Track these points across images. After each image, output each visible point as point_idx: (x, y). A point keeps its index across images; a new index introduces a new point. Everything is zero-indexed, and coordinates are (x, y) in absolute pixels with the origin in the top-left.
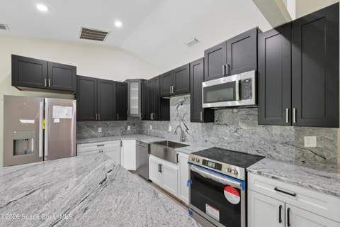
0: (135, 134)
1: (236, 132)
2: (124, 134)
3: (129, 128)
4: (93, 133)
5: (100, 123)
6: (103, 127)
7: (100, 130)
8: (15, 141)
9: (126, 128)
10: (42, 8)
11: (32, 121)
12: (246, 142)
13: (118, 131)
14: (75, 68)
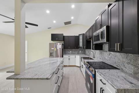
0: (83, 54)
1: (109, 55)
2: (78, 54)
3: (80, 52)
4: (69, 53)
5: (71, 49)
6: (72, 51)
7: (71, 52)
8: (51, 53)
9: (79, 52)
10: (55, 22)
11: (53, 49)
12: (113, 61)
13: (76, 52)
14: (63, 34)
